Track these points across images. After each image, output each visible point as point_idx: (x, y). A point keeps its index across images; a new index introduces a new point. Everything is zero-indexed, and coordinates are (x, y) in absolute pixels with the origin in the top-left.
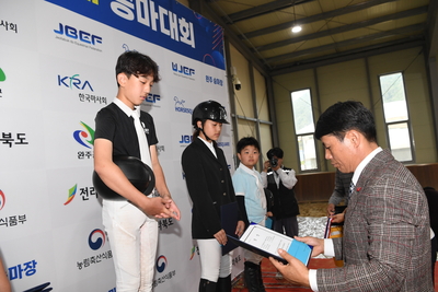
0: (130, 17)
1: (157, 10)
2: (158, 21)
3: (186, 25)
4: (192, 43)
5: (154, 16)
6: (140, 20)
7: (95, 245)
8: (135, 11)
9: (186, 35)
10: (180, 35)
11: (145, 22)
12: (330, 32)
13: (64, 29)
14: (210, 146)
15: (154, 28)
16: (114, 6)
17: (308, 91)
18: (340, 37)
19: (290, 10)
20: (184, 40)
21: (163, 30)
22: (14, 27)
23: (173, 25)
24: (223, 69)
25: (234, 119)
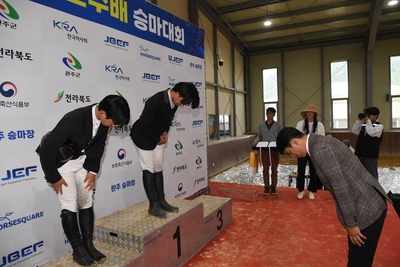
0: (145, 29)
1: (161, 23)
2: (161, 30)
3: (179, 30)
4: (182, 42)
5: (160, 26)
6: (151, 30)
7: (121, 157)
8: (148, 25)
9: (179, 37)
10: (175, 37)
11: (154, 31)
12: (295, 26)
13: (110, 40)
15: (159, 35)
16: (136, 23)
17: (275, 70)
18: (303, 30)
19: (264, 8)
20: (177, 40)
21: (165, 35)
22: (86, 40)
23: (171, 31)
24: (202, 57)
25: (216, 88)
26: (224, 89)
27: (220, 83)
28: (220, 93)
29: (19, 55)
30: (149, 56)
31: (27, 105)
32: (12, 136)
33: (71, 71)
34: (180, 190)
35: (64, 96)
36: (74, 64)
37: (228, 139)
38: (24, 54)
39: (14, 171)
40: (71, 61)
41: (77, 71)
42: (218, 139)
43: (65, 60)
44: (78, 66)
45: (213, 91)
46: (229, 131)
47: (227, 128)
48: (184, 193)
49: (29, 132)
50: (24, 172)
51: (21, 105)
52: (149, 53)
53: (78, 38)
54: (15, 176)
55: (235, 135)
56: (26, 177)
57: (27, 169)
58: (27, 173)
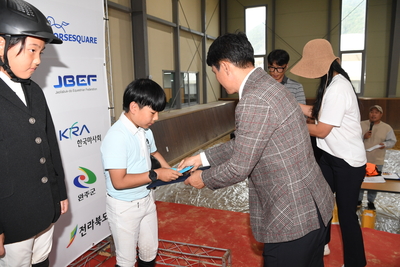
25: (175, 30)
26: (188, 33)
27: (182, 22)
28: (182, 40)
37: (194, 108)
42: (179, 108)
45: (170, 36)
46: (197, 95)
47: (193, 91)
55: (205, 102)
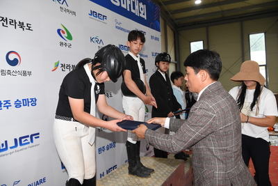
0: (118, 4)
2: (130, 5)
3: (143, 6)
4: (145, 17)
5: (129, 2)
6: (123, 5)
8: (120, 1)
10: (140, 12)
13: (93, 13)
14: (164, 75)
15: (128, 10)
20: (141, 15)
21: (133, 11)
22: (74, 13)
23: (137, 7)
24: (159, 31)
29: (21, 25)
30: (122, 29)
31: (30, 73)
32: (18, 105)
33: (64, 41)
34: (148, 149)
35: (60, 66)
36: (66, 35)
38: (25, 25)
39: (21, 139)
40: (64, 33)
41: (69, 42)
43: (59, 31)
44: (70, 37)
48: (150, 152)
49: (32, 99)
50: (29, 139)
51: (25, 73)
52: (122, 26)
53: (68, 11)
54: (21, 144)
56: (31, 144)
57: (32, 136)
58: (32, 141)
